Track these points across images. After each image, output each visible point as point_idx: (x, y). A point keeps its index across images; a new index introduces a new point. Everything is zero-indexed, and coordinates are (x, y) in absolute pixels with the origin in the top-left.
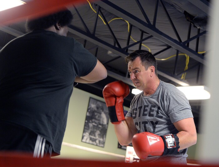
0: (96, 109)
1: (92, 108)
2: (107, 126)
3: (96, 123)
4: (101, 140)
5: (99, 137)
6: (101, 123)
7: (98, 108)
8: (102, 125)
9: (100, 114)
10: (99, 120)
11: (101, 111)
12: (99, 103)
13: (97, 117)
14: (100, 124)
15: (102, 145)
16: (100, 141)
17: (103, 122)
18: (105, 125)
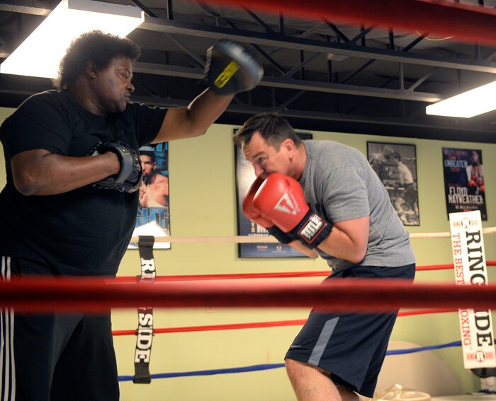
0: (385, 160)
1: (377, 161)
2: (415, 185)
3: (391, 186)
4: (411, 212)
5: (404, 209)
6: (402, 182)
7: (387, 157)
8: (406, 186)
9: (397, 166)
10: (397, 179)
11: (396, 160)
12: (387, 147)
13: (390, 174)
14: (400, 186)
15: (416, 223)
16: (408, 217)
17: (405, 180)
18: (412, 184)
